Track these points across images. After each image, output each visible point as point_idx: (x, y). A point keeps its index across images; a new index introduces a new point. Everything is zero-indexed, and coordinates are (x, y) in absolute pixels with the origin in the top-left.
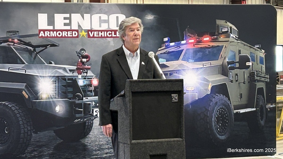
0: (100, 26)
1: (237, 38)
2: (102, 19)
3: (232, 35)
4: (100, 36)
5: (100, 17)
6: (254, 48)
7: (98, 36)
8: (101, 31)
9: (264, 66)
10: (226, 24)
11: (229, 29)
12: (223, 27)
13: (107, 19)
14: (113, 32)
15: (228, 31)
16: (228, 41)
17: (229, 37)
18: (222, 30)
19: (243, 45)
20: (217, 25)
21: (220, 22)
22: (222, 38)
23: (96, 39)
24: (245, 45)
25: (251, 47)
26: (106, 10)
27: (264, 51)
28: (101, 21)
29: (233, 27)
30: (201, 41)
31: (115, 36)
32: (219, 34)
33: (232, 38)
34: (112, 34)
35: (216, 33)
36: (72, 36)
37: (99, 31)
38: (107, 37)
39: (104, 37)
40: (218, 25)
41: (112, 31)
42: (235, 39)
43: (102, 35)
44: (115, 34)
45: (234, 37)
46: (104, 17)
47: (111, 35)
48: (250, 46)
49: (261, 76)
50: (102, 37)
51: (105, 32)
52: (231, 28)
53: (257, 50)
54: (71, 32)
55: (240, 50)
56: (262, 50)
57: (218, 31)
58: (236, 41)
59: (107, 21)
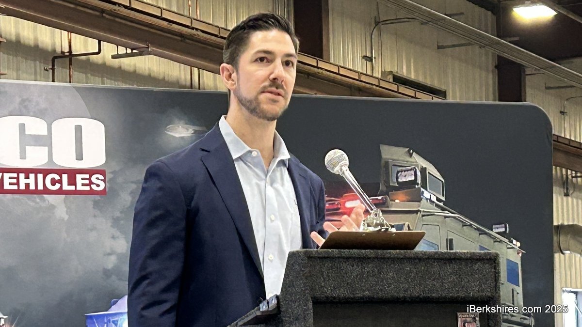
0: (23, 156)
1: (441, 204)
3: (427, 195)
5: (22, 127)
6: (490, 235)
7: (15, 187)
9: (519, 289)
10: (410, 160)
11: (419, 174)
12: (400, 169)
13: (44, 132)
14: (65, 177)
15: (414, 182)
16: (417, 212)
17: (419, 200)
18: (397, 178)
19: (459, 226)
20: (383, 162)
21: (388, 153)
22: (398, 202)
24: (464, 225)
25: (482, 233)
27: (519, 244)
28: (26, 140)
29: (431, 169)
30: (339, 209)
31: (72, 188)
32: (390, 189)
33: (429, 204)
34: (60, 182)
35: (382, 187)
38: (46, 191)
39: (36, 192)
40: (387, 163)
41: (60, 172)
42: (437, 205)
44: (72, 181)
45: (434, 199)
46: (36, 126)
47: (58, 186)
48: (478, 229)
49: (513, 319)
51: (40, 176)
52: (423, 171)
53: (501, 241)
56: (514, 241)
57: (387, 182)
58: (438, 212)
59: (45, 141)
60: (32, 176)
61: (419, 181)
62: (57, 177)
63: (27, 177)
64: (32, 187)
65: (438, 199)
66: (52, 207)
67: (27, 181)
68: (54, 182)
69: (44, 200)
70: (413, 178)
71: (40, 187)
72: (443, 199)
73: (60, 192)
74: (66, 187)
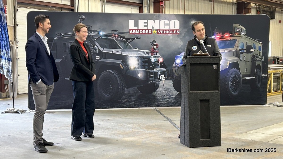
0: (165, 27)
1: (245, 35)
2: (166, 23)
3: (242, 33)
4: (164, 33)
5: (165, 22)
6: (255, 41)
7: (163, 33)
8: (165, 30)
9: (261, 52)
10: (239, 26)
11: (241, 29)
12: (237, 28)
13: (169, 23)
14: (172, 31)
15: (240, 31)
16: (240, 37)
17: (241, 34)
18: (236, 30)
19: (248, 39)
20: (233, 27)
21: (235, 25)
22: (236, 35)
23: (162, 35)
24: (250, 39)
25: (254, 40)
26: (168, 18)
27: (261, 43)
28: (165, 24)
29: (244, 28)
30: (224, 36)
31: (173, 33)
32: (235, 32)
33: (243, 35)
34: (171, 32)
35: (233, 32)
36: (148, 33)
37: (164, 30)
38: (169, 34)
39: (167, 34)
40: (234, 27)
41: (171, 30)
42: (244, 35)
43: (165, 33)
44: (173, 32)
45: (244, 34)
46: (167, 22)
47: (171, 33)
48: (253, 40)
49: (259, 57)
50: (165, 34)
51: (168, 31)
52: (242, 29)
53: (258, 42)
54: (148, 31)
55: (247, 42)
56: (260, 42)
57: (234, 31)
58: (244, 37)
59: (169, 25)
60: (166, 31)
61: (241, 31)
62: (171, 31)
63: (165, 31)
64: (166, 33)
65: (245, 34)
66: (169, 37)
67: (165, 32)
68: (170, 32)
69: (168, 35)
70: (240, 30)
71: (168, 33)
72: (246, 34)
73: (171, 34)
74: (172, 33)
